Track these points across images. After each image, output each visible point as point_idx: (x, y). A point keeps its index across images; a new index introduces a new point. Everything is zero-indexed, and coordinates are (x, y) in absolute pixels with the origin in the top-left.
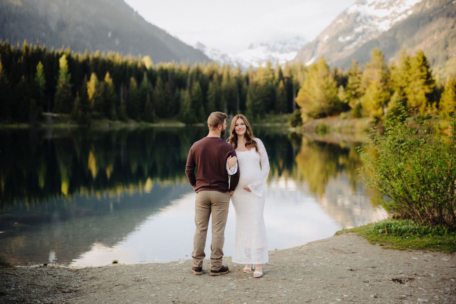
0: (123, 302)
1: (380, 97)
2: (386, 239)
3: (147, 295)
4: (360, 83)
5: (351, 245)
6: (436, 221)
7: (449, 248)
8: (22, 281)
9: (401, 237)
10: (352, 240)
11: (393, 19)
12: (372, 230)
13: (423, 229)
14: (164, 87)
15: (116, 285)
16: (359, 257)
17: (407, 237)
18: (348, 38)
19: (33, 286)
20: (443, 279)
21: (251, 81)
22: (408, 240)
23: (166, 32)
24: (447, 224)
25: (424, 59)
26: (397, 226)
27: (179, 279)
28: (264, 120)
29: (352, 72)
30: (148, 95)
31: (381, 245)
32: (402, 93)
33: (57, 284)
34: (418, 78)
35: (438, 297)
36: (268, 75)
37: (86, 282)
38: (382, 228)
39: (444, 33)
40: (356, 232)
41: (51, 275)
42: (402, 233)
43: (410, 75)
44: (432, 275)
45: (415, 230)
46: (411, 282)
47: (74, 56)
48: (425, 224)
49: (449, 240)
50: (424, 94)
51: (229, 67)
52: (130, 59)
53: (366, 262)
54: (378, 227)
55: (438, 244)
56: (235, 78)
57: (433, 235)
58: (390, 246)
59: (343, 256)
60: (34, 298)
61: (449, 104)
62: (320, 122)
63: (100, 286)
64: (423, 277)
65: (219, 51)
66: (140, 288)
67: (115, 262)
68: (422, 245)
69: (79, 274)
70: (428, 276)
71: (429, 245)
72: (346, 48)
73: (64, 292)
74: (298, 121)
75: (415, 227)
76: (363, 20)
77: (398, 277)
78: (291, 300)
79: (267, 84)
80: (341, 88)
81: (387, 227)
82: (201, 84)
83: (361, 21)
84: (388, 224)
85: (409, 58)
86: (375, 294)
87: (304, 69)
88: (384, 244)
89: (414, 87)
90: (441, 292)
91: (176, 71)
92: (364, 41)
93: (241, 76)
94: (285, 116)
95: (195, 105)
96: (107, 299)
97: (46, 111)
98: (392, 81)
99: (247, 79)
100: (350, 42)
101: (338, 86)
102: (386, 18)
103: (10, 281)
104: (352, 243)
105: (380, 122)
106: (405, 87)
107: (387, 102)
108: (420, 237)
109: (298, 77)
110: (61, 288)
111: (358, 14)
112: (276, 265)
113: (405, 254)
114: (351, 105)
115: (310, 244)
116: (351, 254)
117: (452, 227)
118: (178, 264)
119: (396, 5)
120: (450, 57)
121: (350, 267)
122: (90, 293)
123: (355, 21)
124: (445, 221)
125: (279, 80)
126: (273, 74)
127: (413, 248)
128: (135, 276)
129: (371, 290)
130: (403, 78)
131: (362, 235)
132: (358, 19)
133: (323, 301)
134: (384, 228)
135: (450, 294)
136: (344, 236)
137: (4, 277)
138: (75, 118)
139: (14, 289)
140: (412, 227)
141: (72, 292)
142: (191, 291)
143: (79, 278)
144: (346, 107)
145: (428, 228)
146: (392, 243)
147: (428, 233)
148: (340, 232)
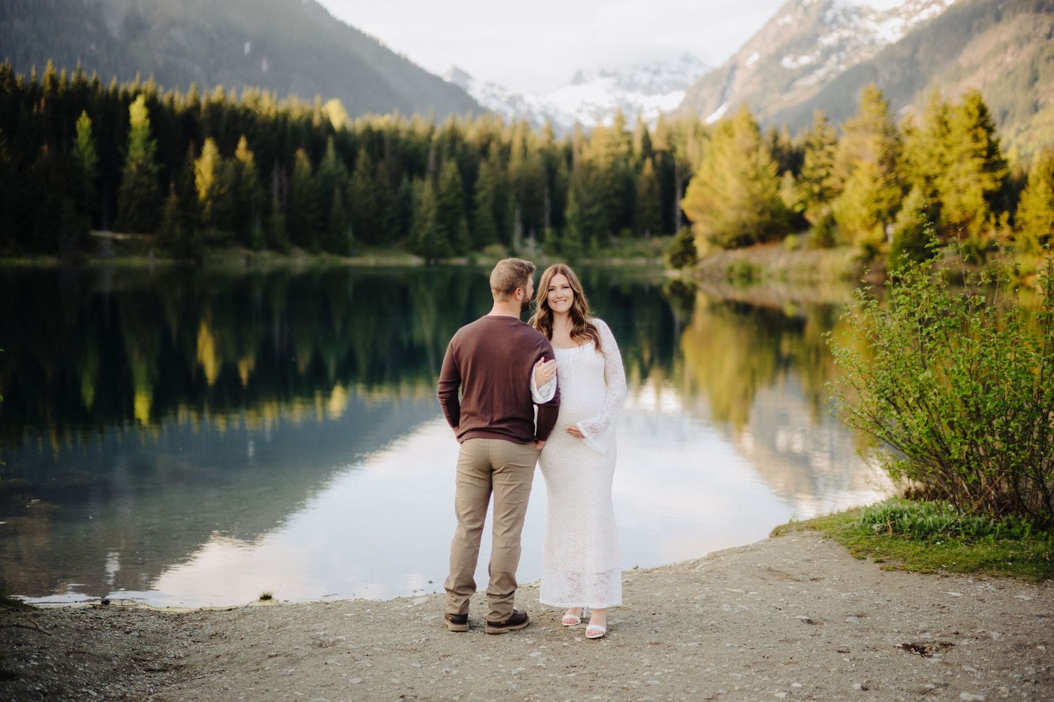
0: (288, 697)
1: (878, 200)
2: (889, 546)
3: (343, 680)
4: (831, 166)
5: (809, 560)
6: (1004, 504)
7: (1035, 569)
8: (54, 644)
9: (923, 544)
10: (812, 549)
11: (910, 15)
12: (859, 525)
13: (975, 525)
14: (373, 174)
15: (271, 656)
16: (828, 589)
17: (938, 543)
18: (805, 60)
19: (81, 655)
20: (1020, 646)
21: (577, 158)
22: (939, 551)
23: (381, 43)
24: (1031, 514)
25: (983, 111)
26: (915, 516)
27: (414, 641)
28: (607, 252)
29: (813, 140)
30: (337, 192)
31: (877, 562)
32: (929, 191)
33: (133, 650)
34: (968, 156)
35: (1007, 690)
36: (619, 145)
37: (200, 646)
38: (881, 522)
39: (1030, 49)
40: (820, 529)
41: (119, 628)
42: (927, 534)
43: (948, 147)
44: (995, 635)
45: (956, 527)
46: (946, 651)
47: (164, 98)
48: (979, 511)
49: (1033, 551)
50: (980, 193)
51: (526, 127)
52: (295, 106)
53: (844, 602)
54: (871, 519)
55: (1009, 560)
56: (541, 151)
57: (998, 539)
58: (899, 564)
59: (790, 587)
60: (82, 686)
61: (1039, 217)
62: (739, 256)
63: (233, 656)
64: (973, 641)
65: (502, 88)
66: (326, 663)
67: (266, 598)
68: (972, 563)
69: (184, 626)
70: (985, 638)
71: (987, 561)
72: (801, 83)
73: (151, 670)
74: (686, 254)
75: (956, 520)
76: (841, 18)
77: (916, 640)
78: (671, 696)
79: (614, 165)
80: (788, 176)
81: (892, 518)
82: (460, 165)
83: (835, 20)
84: (894, 512)
85: (945, 110)
86: (865, 682)
87: (701, 133)
88: (884, 558)
89: (958, 176)
90: (1015, 676)
91: (403, 135)
92: (843, 68)
93: (555, 148)
94: (657, 242)
95: (447, 214)
96: (251, 689)
97: (98, 227)
98: (907, 161)
99: (569, 154)
100: (809, 70)
101: (780, 173)
102: (894, 12)
103: (26, 643)
104: (812, 555)
105: (877, 258)
106: (936, 177)
107: (894, 211)
108: (968, 543)
109: (688, 151)
110: (144, 660)
112: (637, 608)
113: (932, 584)
114: (810, 216)
115: (714, 556)
116: (810, 582)
117: (1042, 519)
118: (412, 604)
120: (1043, 106)
121: (806, 614)
122: (212, 673)
123: (821, 20)
124: (1025, 507)
125: (644, 157)
126: (630, 143)
127: (952, 569)
128: (312, 634)
129: (854, 671)
130: (931, 155)
131: (834, 537)
132: (829, 15)
133: (745, 698)
134: (886, 521)
135: (1036, 682)
136: (793, 538)
137: (12, 633)
138: (165, 245)
139: (36, 663)
140: (950, 520)
141: (169, 669)
142: (444, 670)
143: (183, 634)
144: (798, 223)
145: (987, 523)
146: (902, 556)
147: (987, 534)
148: (784, 527)
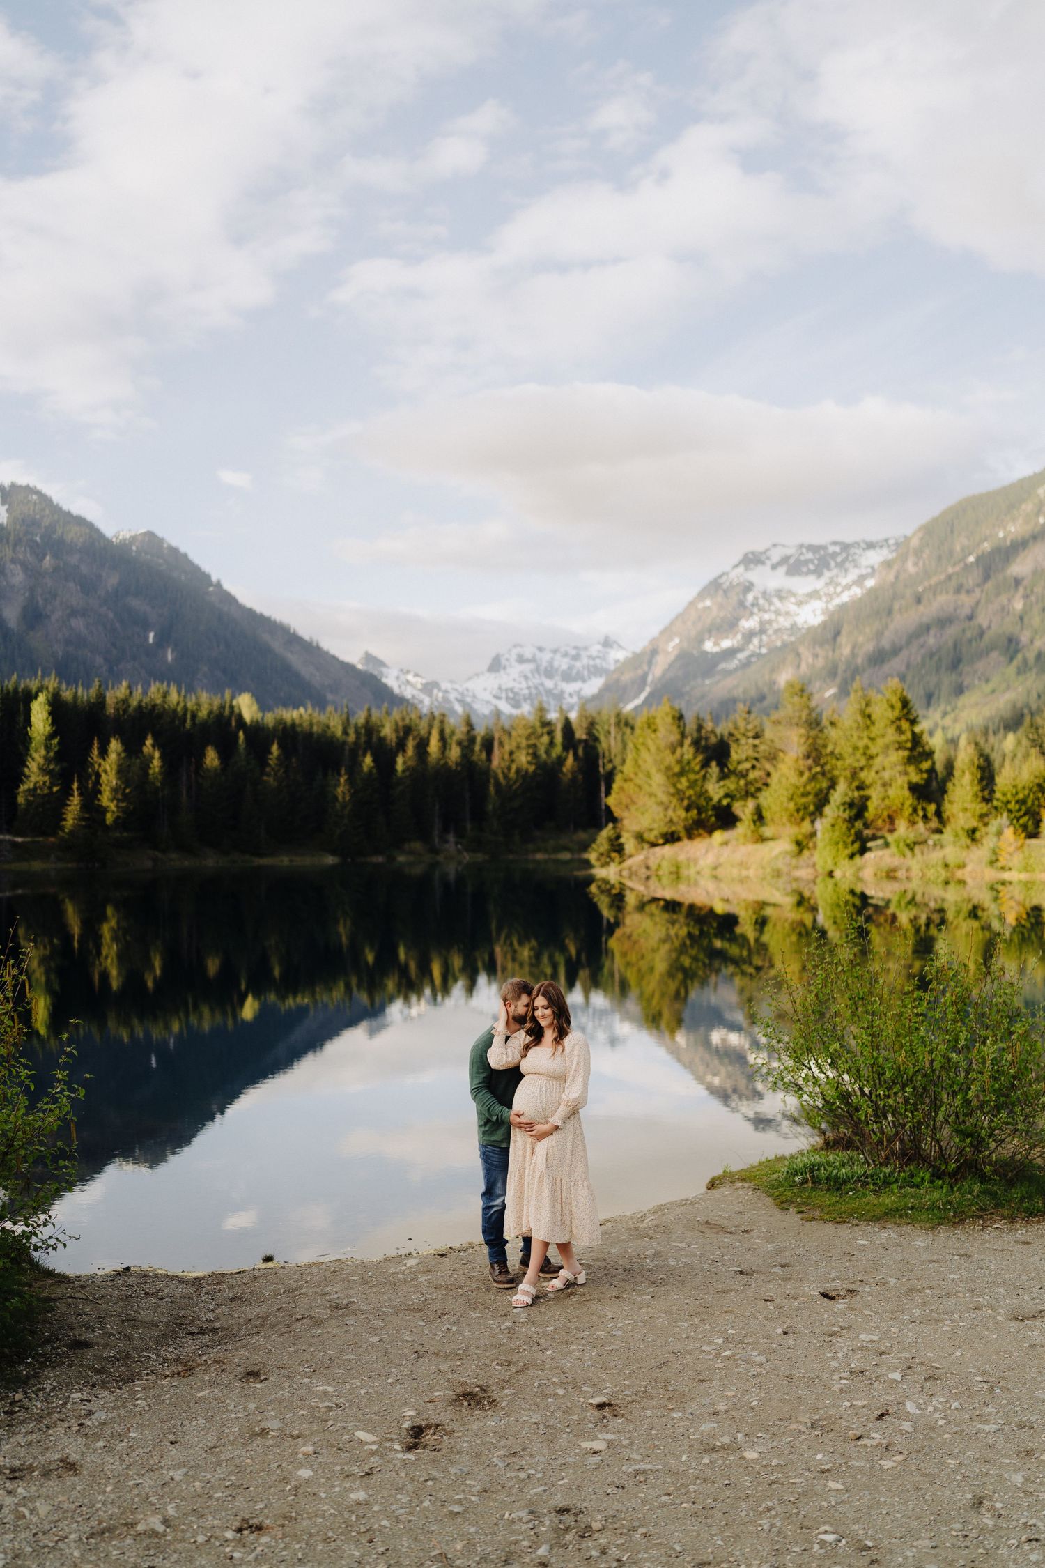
2: (809, 1197)
5: (740, 1213)
6: (907, 1152)
7: (931, 1216)
9: (838, 1193)
10: (744, 1201)
11: (831, 597)
12: (784, 1173)
13: (882, 1176)
16: (758, 1241)
17: (851, 1193)
18: (727, 643)
22: (851, 1201)
24: (929, 1163)
25: (905, 703)
26: (831, 1167)
29: (737, 731)
31: (799, 1212)
38: (802, 1173)
39: (952, 630)
40: (750, 1181)
42: (841, 1185)
45: (866, 1177)
47: (67, 694)
48: (886, 1162)
49: (931, 1199)
53: (771, 1252)
54: (793, 1172)
55: (909, 1209)
57: (901, 1188)
58: (817, 1213)
59: (725, 1240)
67: (268, 1258)
68: (878, 1212)
71: (892, 1209)
75: (866, 1171)
76: (761, 601)
80: (714, 767)
81: (812, 1171)
83: (756, 603)
84: (813, 1165)
85: (868, 702)
87: (623, 721)
88: (804, 1209)
92: (765, 649)
99: (489, 743)
100: (731, 653)
101: (706, 764)
102: (814, 595)
104: (743, 1207)
108: (875, 1193)
109: (611, 745)
111: (749, 587)
113: (844, 1232)
115: (659, 1210)
116: (742, 1234)
119: (837, 565)
121: (739, 1265)
127: (861, 1218)
131: (762, 1189)
132: (750, 598)
134: (806, 1173)
136: (726, 1191)
140: (861, 1170)
144: (725, 817)
145: (892, 1173)
146: (820, 1207)
147: (891, 1184)
148: (719, 1178)
